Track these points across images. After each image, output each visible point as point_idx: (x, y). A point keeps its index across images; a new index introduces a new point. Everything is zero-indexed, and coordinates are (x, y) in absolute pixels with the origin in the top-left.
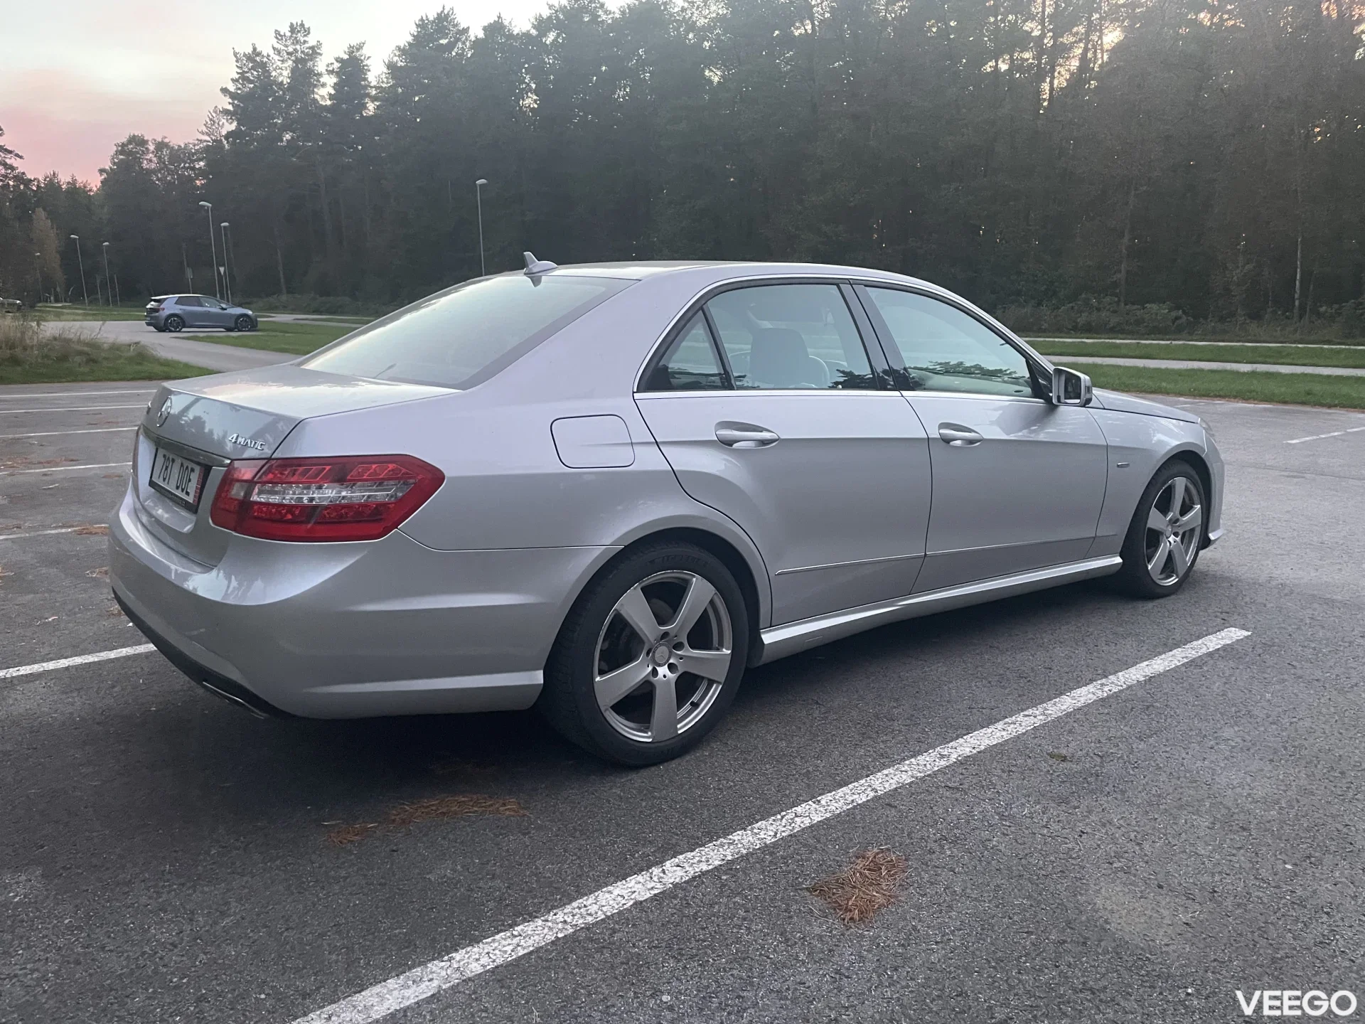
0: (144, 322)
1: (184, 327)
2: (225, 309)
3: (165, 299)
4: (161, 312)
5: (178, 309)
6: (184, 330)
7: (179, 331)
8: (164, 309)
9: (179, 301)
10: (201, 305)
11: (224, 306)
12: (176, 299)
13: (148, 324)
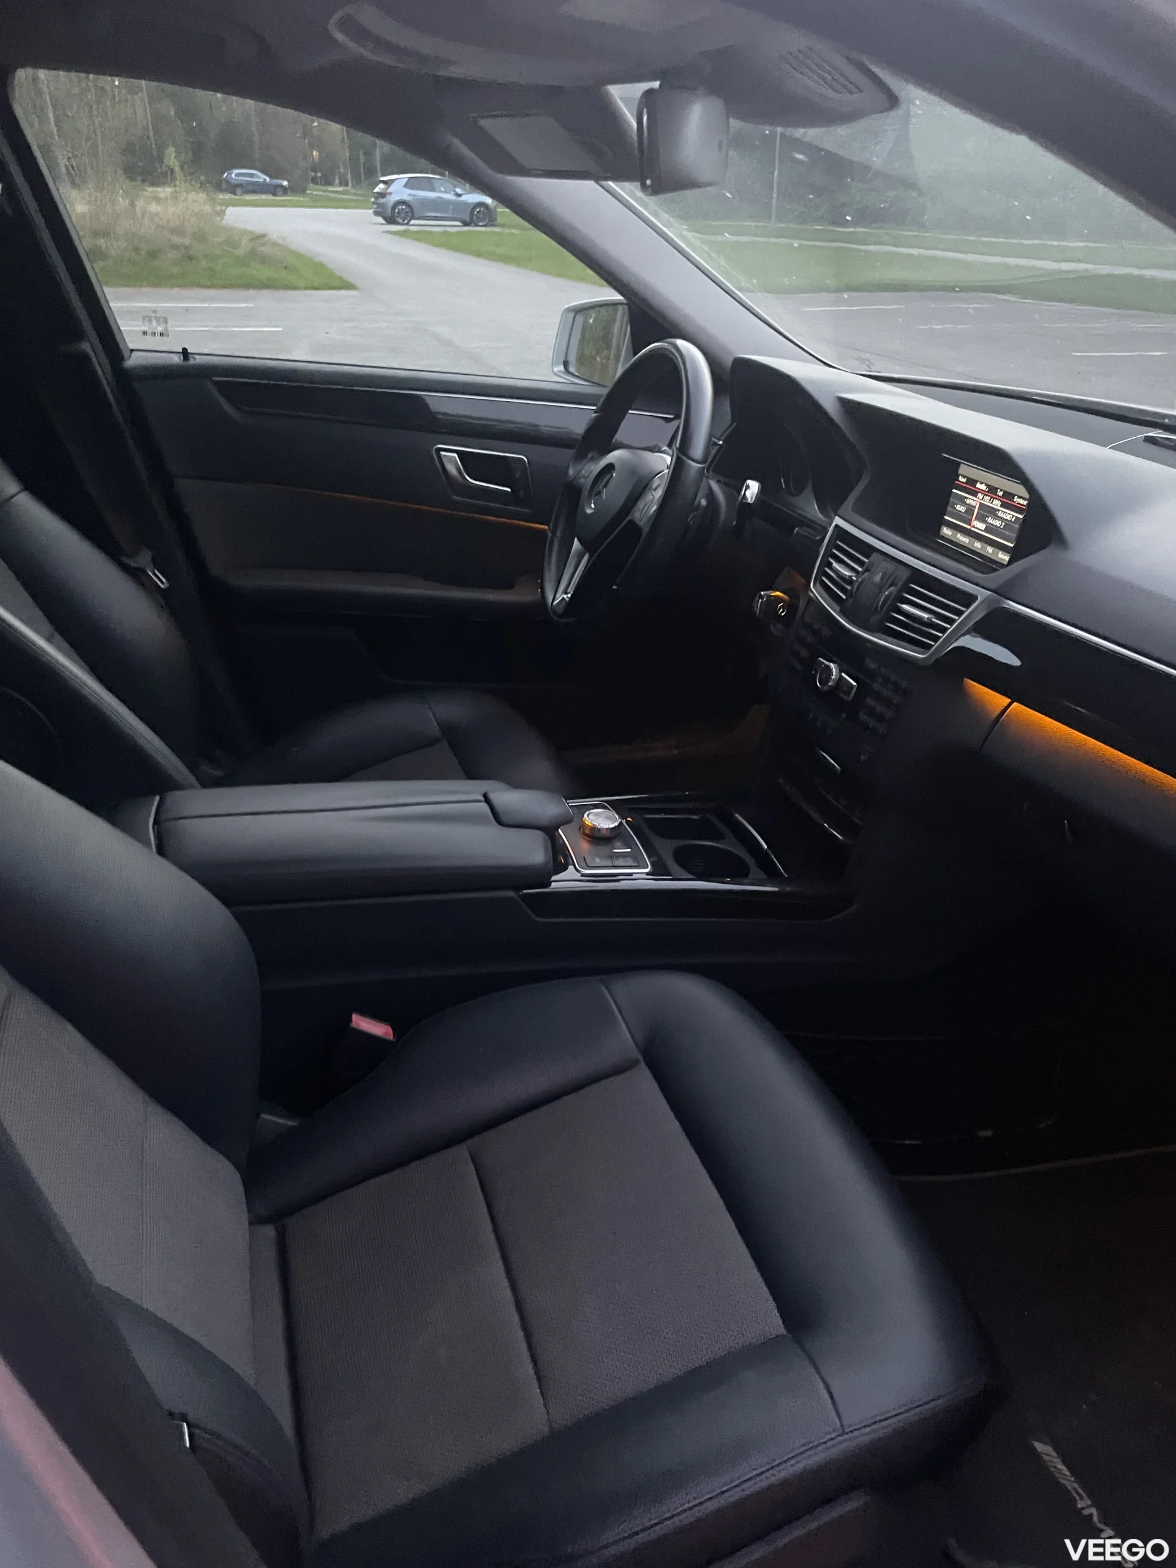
0: (371, 211)
1: (413, 218)
2: (459, 195)
3: (393, 181)
4: (388, 197)
5: (406, 195)
6: (413, 222)
7: (407, 224)
8: (390, 194)
9: (409, 184)
10: (433, 190)
11: (459, 191)
12: (406, 180)
13: (377, 213)
